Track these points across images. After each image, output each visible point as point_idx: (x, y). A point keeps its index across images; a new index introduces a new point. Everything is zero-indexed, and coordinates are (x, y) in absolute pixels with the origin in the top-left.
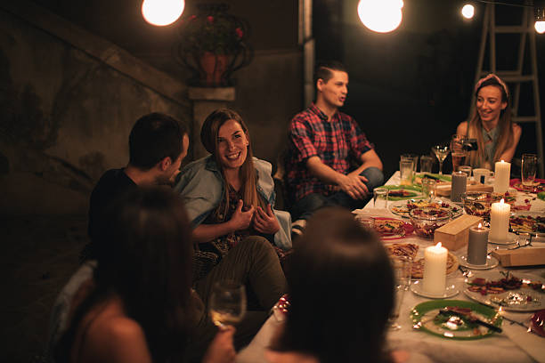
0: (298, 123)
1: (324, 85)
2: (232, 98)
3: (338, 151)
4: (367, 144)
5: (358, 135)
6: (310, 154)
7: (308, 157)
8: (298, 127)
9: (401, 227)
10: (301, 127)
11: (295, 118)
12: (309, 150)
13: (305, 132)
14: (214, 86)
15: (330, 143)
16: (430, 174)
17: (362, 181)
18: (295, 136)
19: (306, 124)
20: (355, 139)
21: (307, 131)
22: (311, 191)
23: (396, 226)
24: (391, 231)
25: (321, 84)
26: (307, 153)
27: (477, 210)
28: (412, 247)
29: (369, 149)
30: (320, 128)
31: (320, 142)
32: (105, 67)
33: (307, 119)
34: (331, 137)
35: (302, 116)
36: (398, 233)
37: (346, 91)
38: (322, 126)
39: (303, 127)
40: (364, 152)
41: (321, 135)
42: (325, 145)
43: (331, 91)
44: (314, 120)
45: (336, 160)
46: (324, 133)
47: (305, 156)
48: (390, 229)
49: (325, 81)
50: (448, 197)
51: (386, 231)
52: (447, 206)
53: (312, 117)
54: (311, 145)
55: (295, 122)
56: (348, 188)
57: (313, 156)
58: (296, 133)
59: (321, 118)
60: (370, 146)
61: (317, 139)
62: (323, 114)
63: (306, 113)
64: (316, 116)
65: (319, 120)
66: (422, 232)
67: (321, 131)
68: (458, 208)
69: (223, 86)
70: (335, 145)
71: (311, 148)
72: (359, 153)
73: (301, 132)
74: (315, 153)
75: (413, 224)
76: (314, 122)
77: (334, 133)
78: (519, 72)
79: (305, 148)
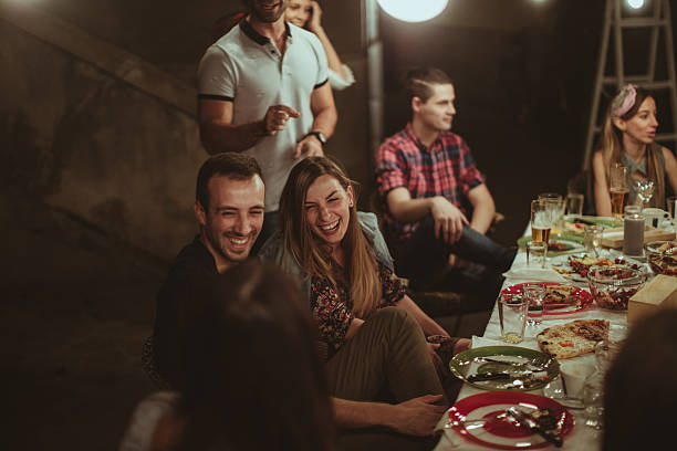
0: (387, 153)
1: (421, 106)
3: (442, 192)
4: (478, 176)
5: (467, 165)
6: (394, 185)
7: (392, 189)
8: (387, 157)
9: (573, 294)
10: (391, 157)
11: (385, 145)
16: (580, 216)
19: (399, 153)
20: (464, 171)
23: (567, 294)
24: (562, 302)
25: (417, 103)
26: (390, 183)
27: (669, 268)
28: (600, 324)
29: (480, 183)
30: (417, 160)
31: (417, 178)
33: (401, 146)
34: (432, 172)
35: (395, 142)
36: (572, 303)
37: (453, 111)
38: (419, 156)
39: (395, 157)
40: (472, 186)
42: (424, 184)
43: (432, 113)
44: (409, 148)
47: (387, 187)
48: (559, 298)
49: (424, 100)
50: (619, 249)
51: (554, 302)
52: (623, 262)
53: (407, 145)
55: (383, 150)
57: (398, 187)
60: (481, 180)
63: (399, 139)
64: (412, 144)
65: (416, 149)
66: (607, 302)
68: (639, 264)
72: (466, 187)
74: (400, 183)
75: (592, 290)
77: (435, 167)
78: (650, 77)
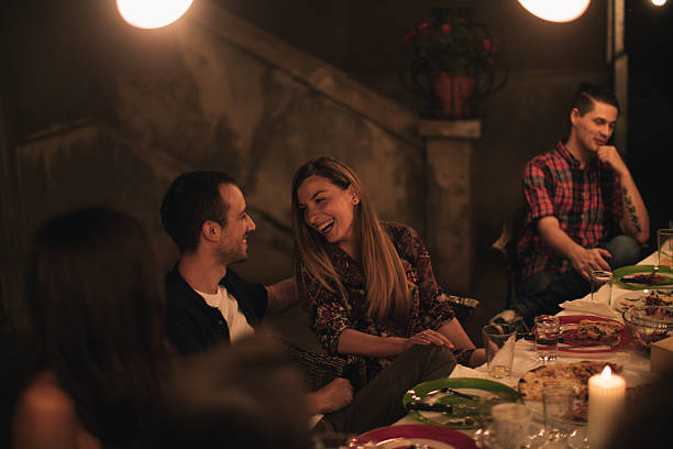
0: (534, 169)
1: (579, 119)
2: (477, 134)
3: (589, 211)
6: (543, 213)
7: (541, 217)
8: (534, 174)
10: (537, 173)
12: (543, 207)
13: (542, 182)
14: (452, 118)
15: (578, 199)
17: (604, 257)
18: (527, 186)
19: (546, 170)
21: (545, 181)
22: (542, 268)
23: (610, 331)
25: (576, 115)
26: (539, 211)
30: (566, 178)
31: (563, 196)
32: (316, 94)
34: (581, 191)
35: (543, 158)
38: (569, 174)
39: (541, 174)
41: (566, 187)
42: (571, 201)
44: (558, 165)
45: (584, 225)
46: (571, 184)
47: (537, 215)
49: (582, 113)
53: (557, 161)
54: (548, 201)
55: (531, 166)
56: (582, 265)
57: (547, 215)
58: (530, 183)
59: (569, 163)
61: (559, 192)
62: (573, 157)
63: (549, 155)
64: (563, 161)
65: (566, 166)
67: (567, 182)
69: (465, 117)
70: (586, 203)
71: (546, 204)
73: (536, 181)
74: (551, 211)
76: (559, 168)
77: (586, 186)
79: (538, 205)
